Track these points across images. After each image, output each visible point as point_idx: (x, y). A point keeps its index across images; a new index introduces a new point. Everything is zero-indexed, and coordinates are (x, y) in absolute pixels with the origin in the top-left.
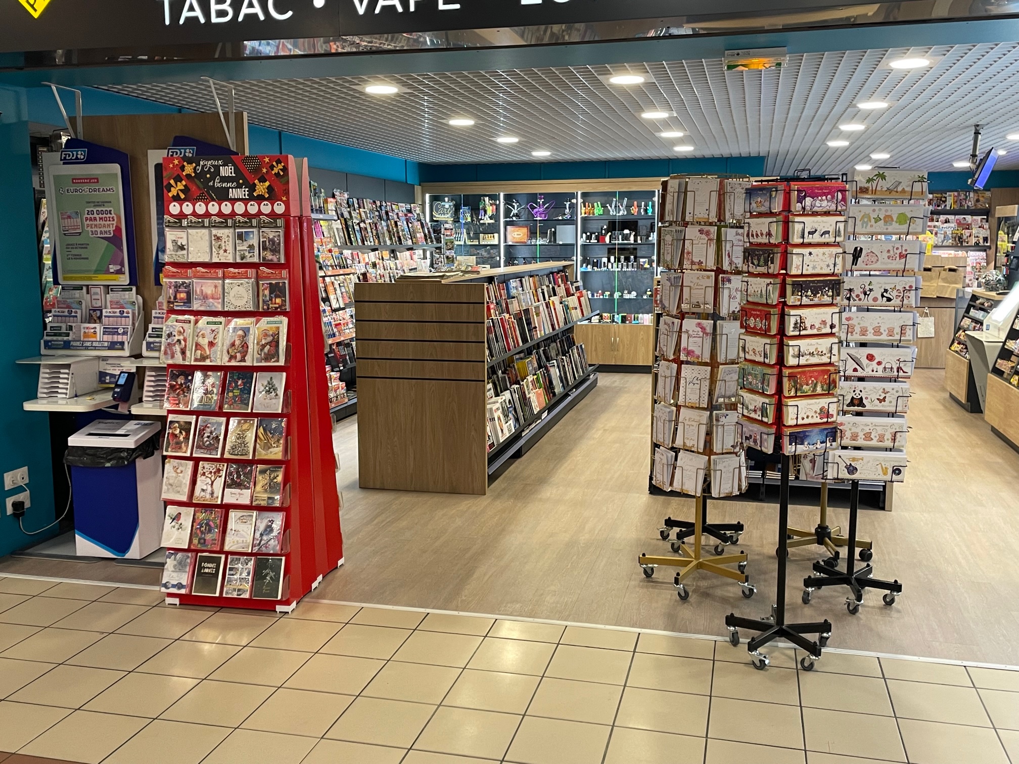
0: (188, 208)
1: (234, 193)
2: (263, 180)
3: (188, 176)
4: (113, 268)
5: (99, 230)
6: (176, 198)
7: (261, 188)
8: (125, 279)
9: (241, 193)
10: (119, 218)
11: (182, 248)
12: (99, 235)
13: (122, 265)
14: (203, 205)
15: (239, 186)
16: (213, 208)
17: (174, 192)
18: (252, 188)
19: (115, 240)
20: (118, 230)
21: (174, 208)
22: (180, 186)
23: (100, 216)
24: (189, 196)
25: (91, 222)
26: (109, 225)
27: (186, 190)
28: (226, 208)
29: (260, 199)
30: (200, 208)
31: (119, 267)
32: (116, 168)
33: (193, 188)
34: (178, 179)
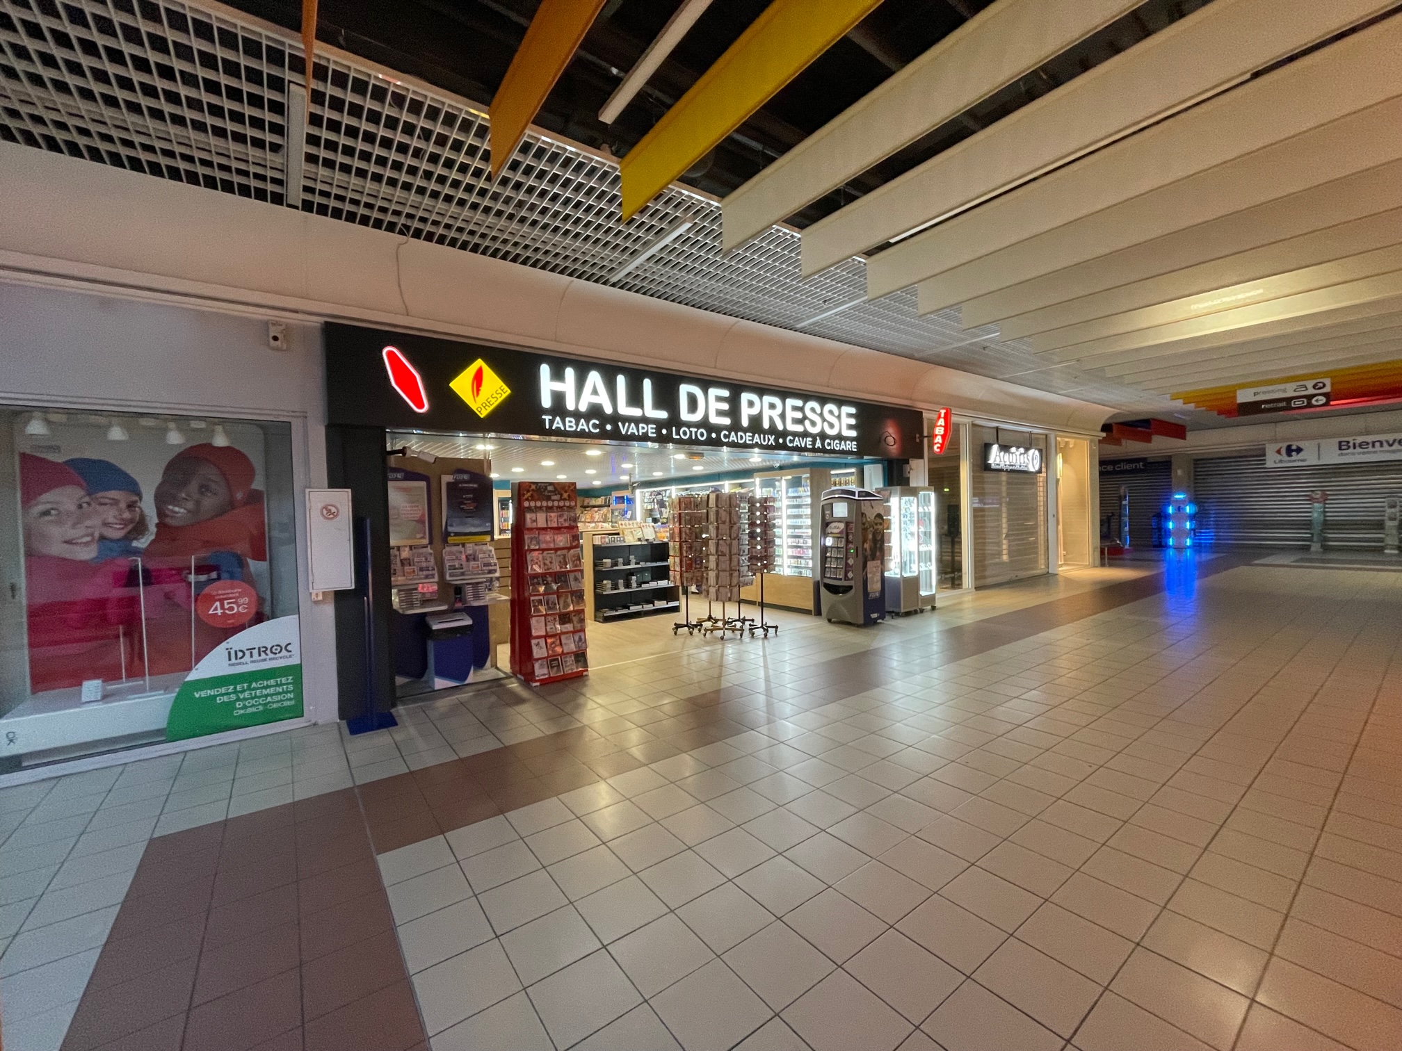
0: (532, 504)
1: (554, 497)
2: (566, 492)
3: (533, 490)
4: (418, 536)
5: (404, 516)
6: (527, 499)
7: (565, 495)
8: (426, 541)
9: (557, 497)
10: (424, 509)
11: (534, 521)
12: (410, 519)
13: (425, 533)
14: (539, 502)
15: (556, 495)
16: (544, 504)
17: (526, 496)
18: (561, 495)
19: (421, 521)
20: (423, 515)
21: (526, 504)
22: (529, 494)
24: (532, 498)
26: (417, 513)
27: (532, 496)
28: (550, 504)
29: (565, 499)
30: (539, 504)
31: (422, 535)
32: (423, 484)
33: (535, 495)
34: (528, 491)
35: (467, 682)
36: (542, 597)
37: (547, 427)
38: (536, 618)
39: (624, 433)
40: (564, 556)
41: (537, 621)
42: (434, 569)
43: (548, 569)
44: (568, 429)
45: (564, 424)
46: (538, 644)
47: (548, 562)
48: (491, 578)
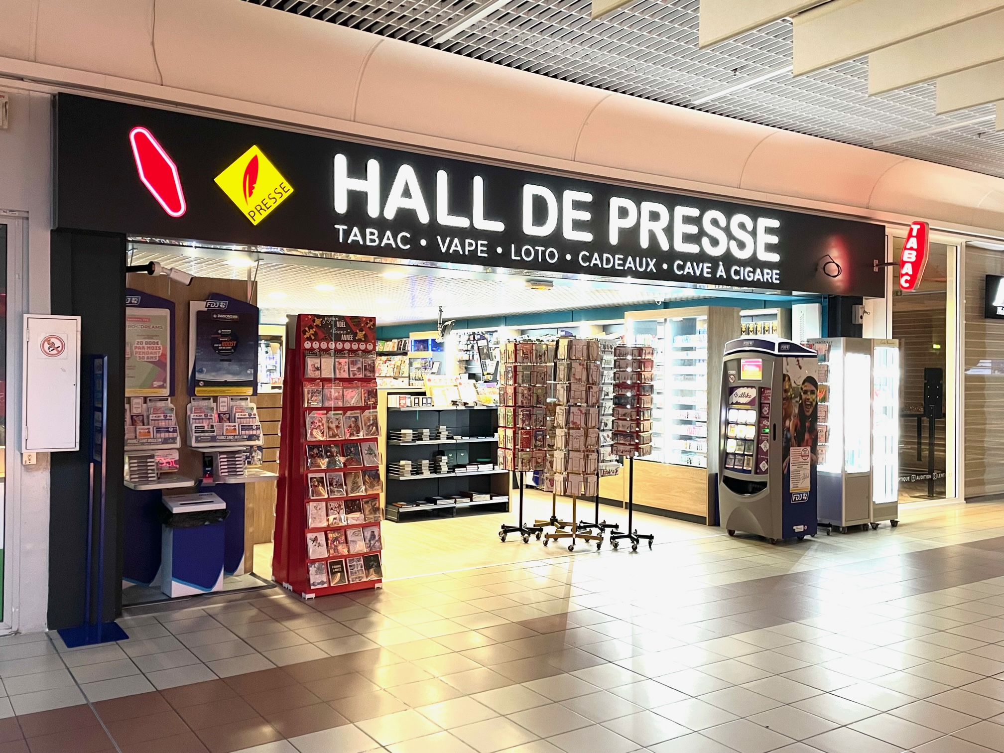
0: (316, 345)
1: (344, 337)
2: (361, 330)
3: (317, 326)
4: (156, 384)
5: (146, 356)
6: (309, 339)
7: (360, 335)
8: (166, 392)
9: (349, 337)
10: (165, 349)
11: (317, 369)
12: (146, 360)
13: (165, 381)
14: (325, 343)
15: (348, 333)
16: (332, 345)
17: (307, 335)
18: (355, 334)
19: (160, 363)
20: (164, 355)
21: (307, 345)
22: (312, 332)
23: (148, 345)
24: (316, 338)
25: (139, 350)
26: (156, 353)
27: (315, 334)
28: (340, 346)
29: (360, 341)
30: (324, 345)
31: (162, 383)
32: (166, 312)
33: (320, 333)
34: (311, 327)
35: (215, 589)
36: (323, 475)
37: (341, 240)
38: (315, 504)
39: (444, 250)
40: (356, 418)
41: (316, 507)
42: (175, 431)
43: (334, 436)
44: (368, 243)
45: (364, 238)
46: (315, 539)
47: (333, 426)
48: (252, 447)
